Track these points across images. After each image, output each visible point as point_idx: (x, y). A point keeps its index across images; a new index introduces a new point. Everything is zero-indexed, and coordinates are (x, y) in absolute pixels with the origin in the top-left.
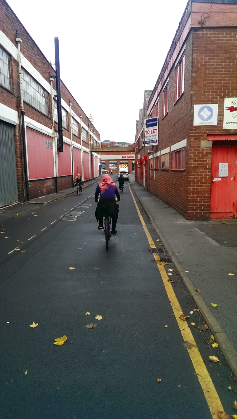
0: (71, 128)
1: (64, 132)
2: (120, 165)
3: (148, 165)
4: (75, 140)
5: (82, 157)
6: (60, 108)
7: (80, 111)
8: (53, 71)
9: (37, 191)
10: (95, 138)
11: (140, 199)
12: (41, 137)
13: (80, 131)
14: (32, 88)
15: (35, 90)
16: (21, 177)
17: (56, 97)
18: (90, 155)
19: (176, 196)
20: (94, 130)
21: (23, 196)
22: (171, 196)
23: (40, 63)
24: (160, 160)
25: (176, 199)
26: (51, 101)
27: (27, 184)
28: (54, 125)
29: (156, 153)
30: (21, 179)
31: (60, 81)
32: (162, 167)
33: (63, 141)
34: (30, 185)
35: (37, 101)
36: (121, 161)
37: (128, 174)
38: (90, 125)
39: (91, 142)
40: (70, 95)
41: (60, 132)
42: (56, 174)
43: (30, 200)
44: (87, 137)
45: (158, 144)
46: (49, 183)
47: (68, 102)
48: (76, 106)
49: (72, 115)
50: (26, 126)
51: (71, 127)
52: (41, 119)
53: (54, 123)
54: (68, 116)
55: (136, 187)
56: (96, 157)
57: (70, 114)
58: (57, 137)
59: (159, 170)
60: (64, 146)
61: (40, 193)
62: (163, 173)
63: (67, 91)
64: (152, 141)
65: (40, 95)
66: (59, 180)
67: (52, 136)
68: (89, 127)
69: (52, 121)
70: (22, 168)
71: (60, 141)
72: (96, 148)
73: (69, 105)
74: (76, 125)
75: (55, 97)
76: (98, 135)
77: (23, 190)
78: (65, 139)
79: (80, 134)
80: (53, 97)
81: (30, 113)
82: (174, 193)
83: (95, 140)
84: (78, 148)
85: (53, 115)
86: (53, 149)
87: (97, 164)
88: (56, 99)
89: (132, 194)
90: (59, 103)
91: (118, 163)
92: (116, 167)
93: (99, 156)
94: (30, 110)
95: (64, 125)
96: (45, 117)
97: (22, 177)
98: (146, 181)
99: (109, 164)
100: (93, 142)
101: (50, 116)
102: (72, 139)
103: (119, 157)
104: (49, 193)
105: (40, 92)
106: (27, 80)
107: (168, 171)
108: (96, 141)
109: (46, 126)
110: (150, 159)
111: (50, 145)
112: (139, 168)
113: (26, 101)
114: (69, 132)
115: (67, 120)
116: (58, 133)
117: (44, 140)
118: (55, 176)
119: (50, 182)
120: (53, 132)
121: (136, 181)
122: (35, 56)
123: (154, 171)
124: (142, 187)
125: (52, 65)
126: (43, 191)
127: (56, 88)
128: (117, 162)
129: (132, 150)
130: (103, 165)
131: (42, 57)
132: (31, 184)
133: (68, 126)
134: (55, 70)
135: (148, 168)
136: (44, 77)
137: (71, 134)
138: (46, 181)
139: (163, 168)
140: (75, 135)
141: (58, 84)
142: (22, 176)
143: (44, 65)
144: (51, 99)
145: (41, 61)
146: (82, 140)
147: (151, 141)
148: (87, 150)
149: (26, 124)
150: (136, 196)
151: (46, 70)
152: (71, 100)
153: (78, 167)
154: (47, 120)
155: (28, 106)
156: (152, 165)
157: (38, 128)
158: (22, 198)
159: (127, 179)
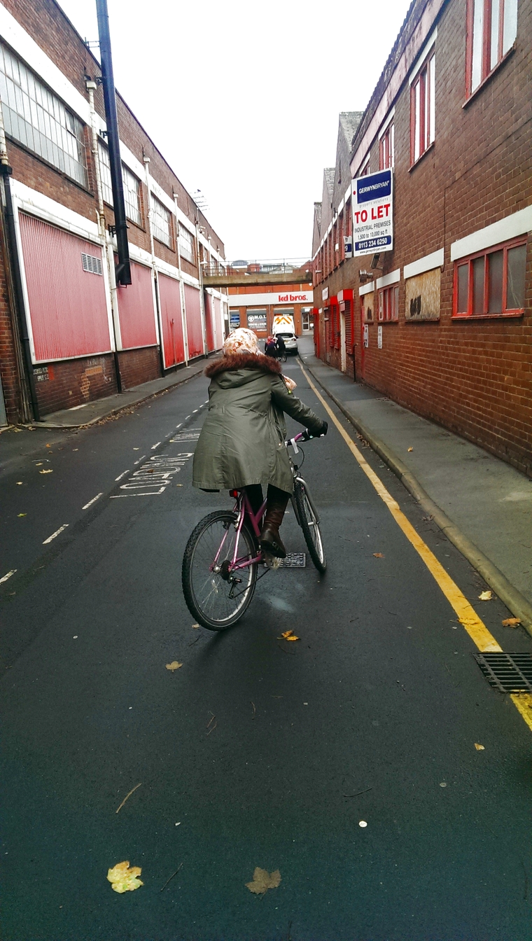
0: (151, 223)
1: (131, 232)
2: (276, 318)
3: (357, 314)
4: (163, 256)
5: (182, 300)
6: (116, 167)
7: (172, 182)
8: (94, 64)
9: (62, 392)
10: (212, 251)
11: (345, 408)
12: (66, 243)
13: (173, 234)
14: (33, 104)
15: (44, 109)
16: (9, 356)
17: (106, 137)
18: (201, 293)
19: (476, 401)
20: (210, 232)
21: (21, 408)
22: (453, 398)
23: (52, 33)
24: (403, 294)
25: (479, 409)
26: (92, 145)
27: (31, 375)
28: (102, 213)
29: (384, 275)
30: (10, 361)
31: (116, 96)
32: (412, 315)
33: (131, 256)
34: (39, 378)
35: (49, 142)
36: (276, 309)
37: (297, 338)
38: (199, 219)
39: (202, 263)
40: (145, 135)
41: (122, 231)
42: (115, 342)
43: (42, 418)
44: (193, 248)
45: (393, 249)
46: (97, 369)
47: (141, 154)
48: (160, 167)
49: (150, 188)
50: (19, 208)
51: (150, 220)
52: (66, 194)
53: (102, 207)
54: (141, 191)
55: (322, 372)
56: (216, 300)
57: (147, 187)
58: (112, 244)
59: (396, 323)
60: (134, 270)
61: (72, 396)
62: (412, 330)
63: (134, 125)
64: (376, 239)
65: (58, 126)
66: (124, 361)
67: (98, 240)
68: (197, 223)
69: (98, 201)
70: (11, 329)
71: (122, 255)
72: (216, 278)
73: (144, 163)
74: (165, 215)
75: (102, 136)
76: (219, 245)
77: (18, 393)
78: (135, 251)
79: (174, 241)
80: (98, 136)
81: (28, 173)
82: (468, 392)
83: (212, 257)
84: (172, 276)
85: (99, 183)
86: (103, 276)
87: (220, 316)
88: (107, 142)
89: (315, 390)
90: (115, 151)
91: (270, 312)
92: (265, 324)
93: (224, 298)
94: (30, 165)
95: (131, 212)
96: (76, 189)
97: (15, 355)
98: (351, 355)
99: (248, 316)
100: (209, 262)
101: (91, 187)
102: (153, 252)
103: (271, 298)
104: (97, 394)
105: (57, 118)
106: (16, 78)
107: (437, 322)
108: (215, 259)
109: (81, 213)
110: (363, 297)
111: (95, 267)
112: (326, 321)
113: (16, 136)
114: (146, 235)
115: (139, 202)
116: (115, 236)
117: (75, 252)
118: (113, 349)
119: (99, 364)
120: (102, 231)
121: (316, 355)
122: (37, 10)
123: (380, 328)
124: (336, 372)
125: (90, 49)
126: (80, 390)
127: (103, 112)
128: (268, 311)
129: (304, 278)
130: (233, 319)
131: (59, 18)
132: (44, 374)
133: (144, 219)
134: (100, 63)
135: (357, 321)
136: (67, 76)
137: (152, 239)
138: (90, 363)
139: (416, 317)
140: (161, 243)
141: (108, 102)
142: (14, 351)
143: (66, 44)
144: (92, 140)
145: (58, 30)
146: (181, 257)
147: (373, 240)
148: (195, 282)
149: (16, 204)
150: (329, 397)
151: (72, 58)
152: (146, 150)
153: (172, 324)
154: (83, 197)
155: (24, 154)
156: (369, 311)
157: (54, 218)
158: (16, 414)
159: (294, 352)
